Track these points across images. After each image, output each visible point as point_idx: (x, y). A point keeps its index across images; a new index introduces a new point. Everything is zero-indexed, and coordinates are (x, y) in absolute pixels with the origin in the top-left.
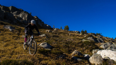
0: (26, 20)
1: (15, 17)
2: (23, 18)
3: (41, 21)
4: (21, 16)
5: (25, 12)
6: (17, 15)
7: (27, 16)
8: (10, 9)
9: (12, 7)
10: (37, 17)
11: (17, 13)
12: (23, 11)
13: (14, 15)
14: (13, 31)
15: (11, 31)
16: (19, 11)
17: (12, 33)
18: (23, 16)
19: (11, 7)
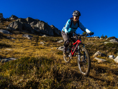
0: (43, 29)
1: (32, 27)
2: (40, 28)
3: (58, 29)
4: (37, 25)
5: (42, 21)
6: (34, 25)
7: (43, 25)
8: (27, 20)
9: (29, 18)
10: (53, 26)
11: (34, 23)
12: (39, 20)
13: (32, 26)
14: (31, 39)
15: (30, 39)
16: (36, 22)
17: (30, 40)
18: (40, 25)
19: (27, 18)
